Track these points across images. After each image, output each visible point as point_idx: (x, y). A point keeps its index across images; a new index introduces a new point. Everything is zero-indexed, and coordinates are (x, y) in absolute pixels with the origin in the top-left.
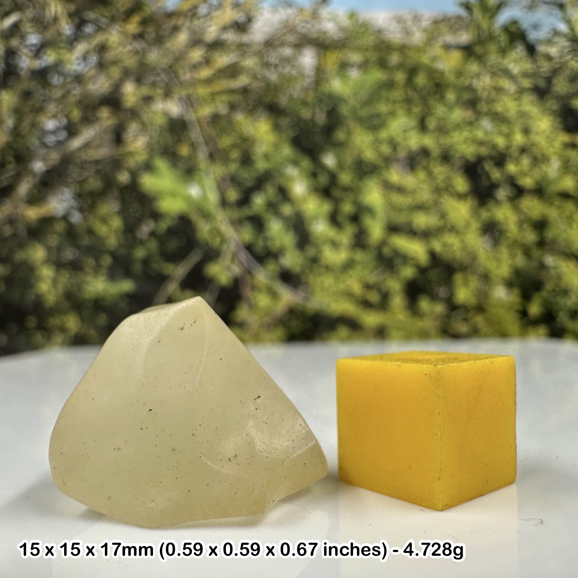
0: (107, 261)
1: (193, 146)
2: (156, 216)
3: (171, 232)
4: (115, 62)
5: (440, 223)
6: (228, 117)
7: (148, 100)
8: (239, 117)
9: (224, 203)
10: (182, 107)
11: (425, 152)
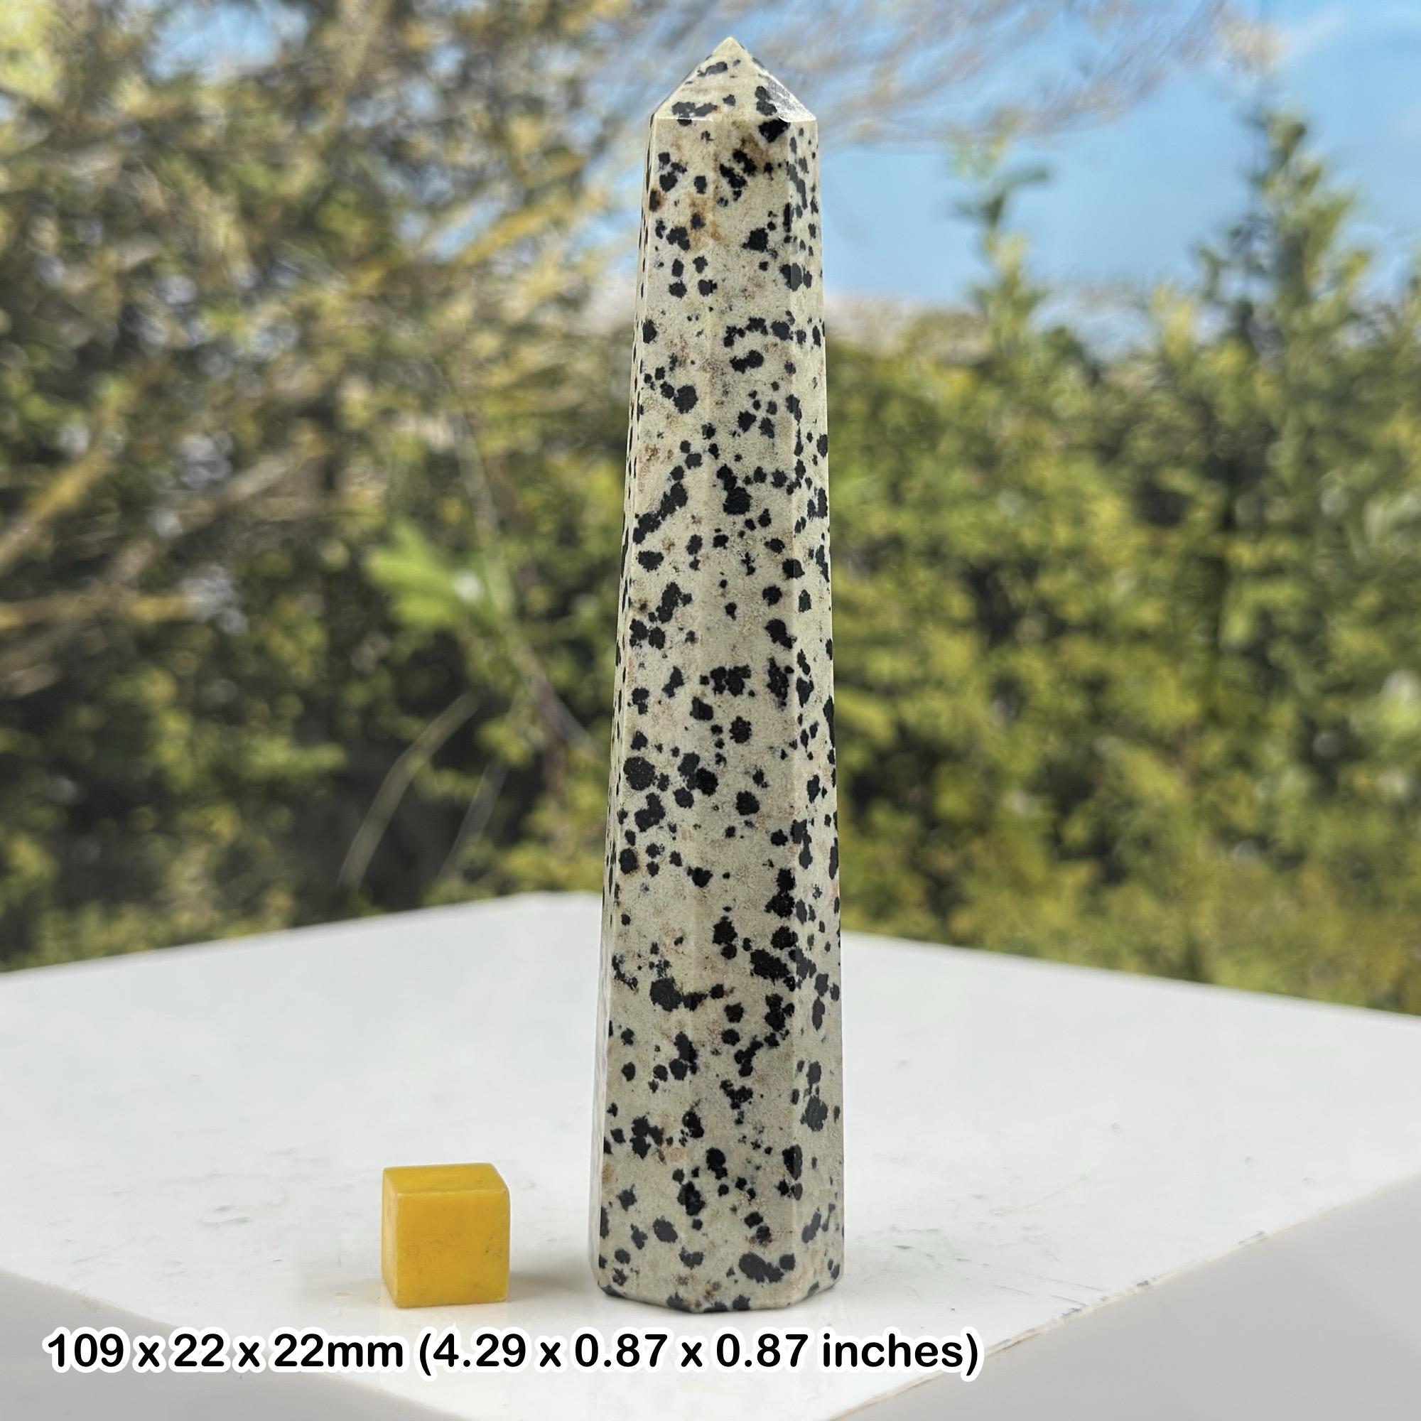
0: (293, 706)
1: (470, 505)
2: (392, 628)
3: (420, 659)
4: (331, 344)
5: (917, 673)
6: (539, 458)
7: (388, 415)
8: (560, 461)
9: (522, 613)
10: (455, 433)
11: (896, 542)
